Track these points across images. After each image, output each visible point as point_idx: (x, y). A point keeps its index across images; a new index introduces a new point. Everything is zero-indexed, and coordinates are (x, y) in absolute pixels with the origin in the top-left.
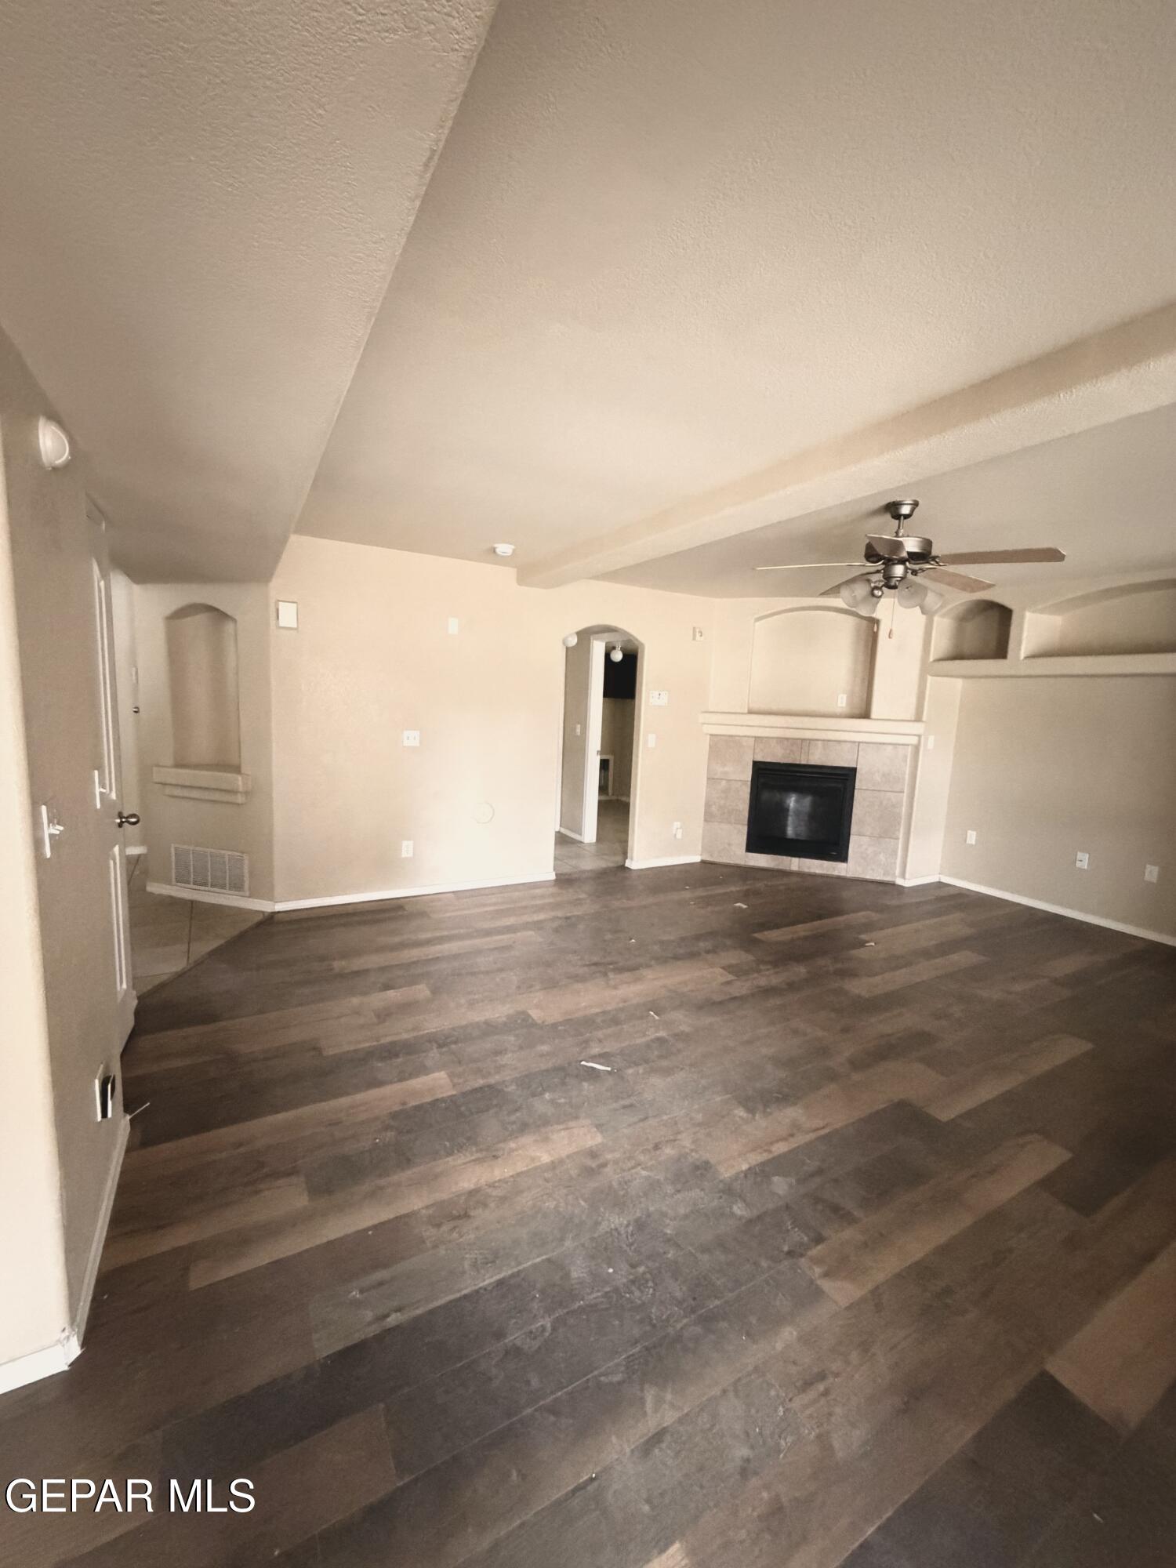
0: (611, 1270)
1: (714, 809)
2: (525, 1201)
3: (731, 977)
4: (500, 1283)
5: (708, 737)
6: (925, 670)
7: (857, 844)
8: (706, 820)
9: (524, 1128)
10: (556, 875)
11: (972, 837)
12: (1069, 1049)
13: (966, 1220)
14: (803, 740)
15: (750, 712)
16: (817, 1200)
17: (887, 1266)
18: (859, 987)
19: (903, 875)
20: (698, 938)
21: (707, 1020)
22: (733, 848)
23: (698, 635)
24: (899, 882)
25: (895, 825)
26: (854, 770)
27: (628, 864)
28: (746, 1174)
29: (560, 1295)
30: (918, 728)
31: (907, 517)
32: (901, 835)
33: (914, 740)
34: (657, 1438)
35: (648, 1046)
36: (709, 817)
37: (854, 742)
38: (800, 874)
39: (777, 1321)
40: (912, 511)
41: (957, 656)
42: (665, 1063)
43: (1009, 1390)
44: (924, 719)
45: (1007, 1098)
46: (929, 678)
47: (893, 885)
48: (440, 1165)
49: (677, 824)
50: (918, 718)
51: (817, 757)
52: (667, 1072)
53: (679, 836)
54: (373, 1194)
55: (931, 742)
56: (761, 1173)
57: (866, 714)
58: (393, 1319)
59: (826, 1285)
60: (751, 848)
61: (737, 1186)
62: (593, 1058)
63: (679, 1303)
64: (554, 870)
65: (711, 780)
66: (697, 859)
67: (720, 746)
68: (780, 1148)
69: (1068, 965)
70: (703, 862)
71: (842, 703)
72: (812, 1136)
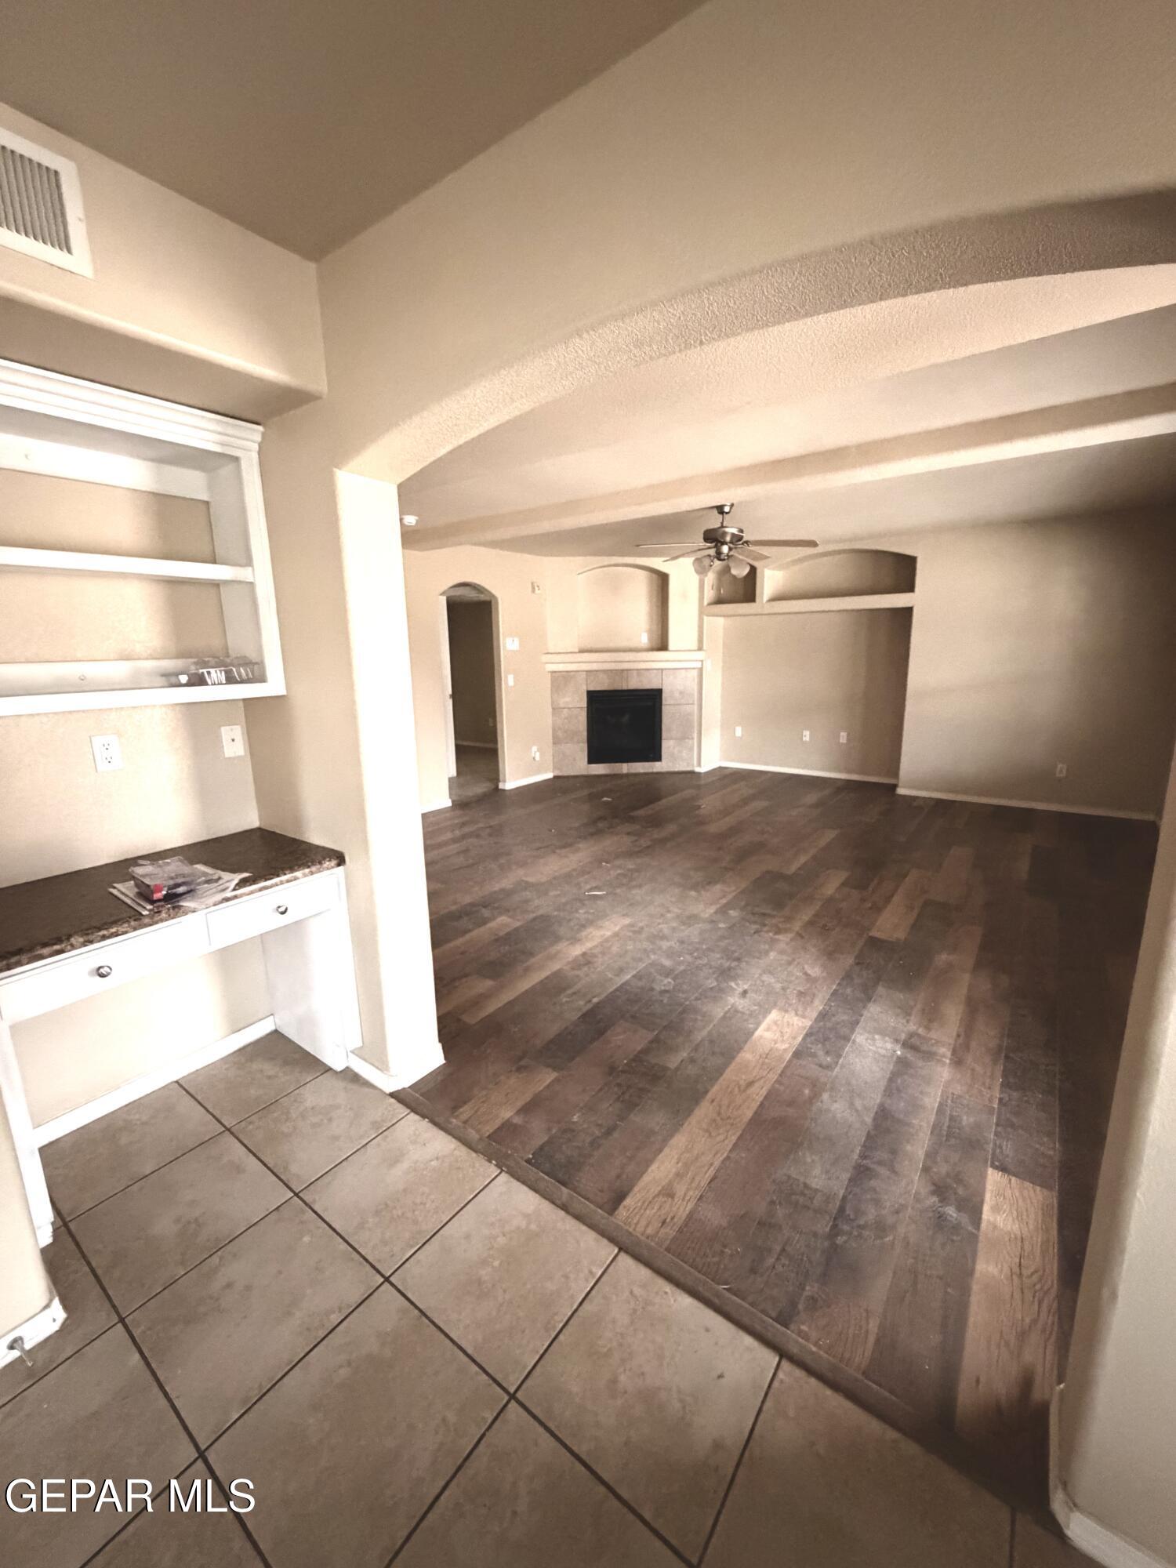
0: (682, 958)
1: (560, 734)
2: (615, 949)
3: (634, 838)
4: (634, 976)
5: (550, 674)
6: (701, 614)
7: (668, 746)
8: (554, 743)
9: (583, 926)
10: (453, 802)
11: (739, 732)
12: (830, 835)
13: (820, 903)
14: (623, 670)
15: (582, 651)
16: (753, 914)
17: (797, 926)
18: (713, 828)
19: (699, 764)
20: (595, 822)
21: (639, 861)
22: (579, 764)
23: (536, 588)
24: (697, 770)
25: (692, 729)
26: (659, 692)
27: (501, 786)
28: (716, 913)
29: (668, 973)
30: (701, 655)
31: (727, 513)
32: (695, 735)
33: (699, 665)
34: (745, 992)
35: (617, 878)
36: (556, 741)
37: (659, 669)
38: (628, 775)
39: (767, 953)
40: (731, 508)
41: (719, 601)
42: (634, 883)
43: (861, 943)
44: (705, 648)
45: (814, 858)
46: (705, 618)
47: (692, 773)
48: (553, 950)
49: (534, 749)
50: (700, 648)
51: (634, 684)
52: (640, 886)
53: (538, 758)
54: (527, 970)
55: (708, 667)
56: (723, 911)
57: (663, 646)
58: (595, 1000)
59: (777, 937)
60: (590, 761)
61: (714, 919)
62: (591, 890)
63: (722, 958)
64: (450, 798)
65: (556, 710)
66: (550, 775)
67: (560, 680)
68: (724, 901)
69: (811, 798)
70: (555, 777)
71: (644, 640)
72: (734, 894)
